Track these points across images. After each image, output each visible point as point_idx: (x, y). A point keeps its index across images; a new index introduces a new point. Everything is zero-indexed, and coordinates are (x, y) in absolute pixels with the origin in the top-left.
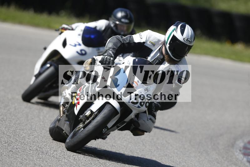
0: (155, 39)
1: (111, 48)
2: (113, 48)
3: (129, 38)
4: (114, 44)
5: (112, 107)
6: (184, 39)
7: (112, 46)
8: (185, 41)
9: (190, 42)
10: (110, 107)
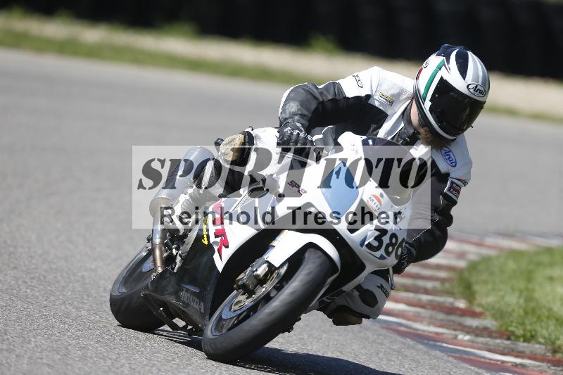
0: (392, 88)
1: (295, 114)
2: (301, 115)
3: (333, 89)
4: (302, 104)
5: (323, 256)
6: (468, 87)
7: (299, 109)
8: (472, 90)
9: (481, 92)
10: (320, 257)
